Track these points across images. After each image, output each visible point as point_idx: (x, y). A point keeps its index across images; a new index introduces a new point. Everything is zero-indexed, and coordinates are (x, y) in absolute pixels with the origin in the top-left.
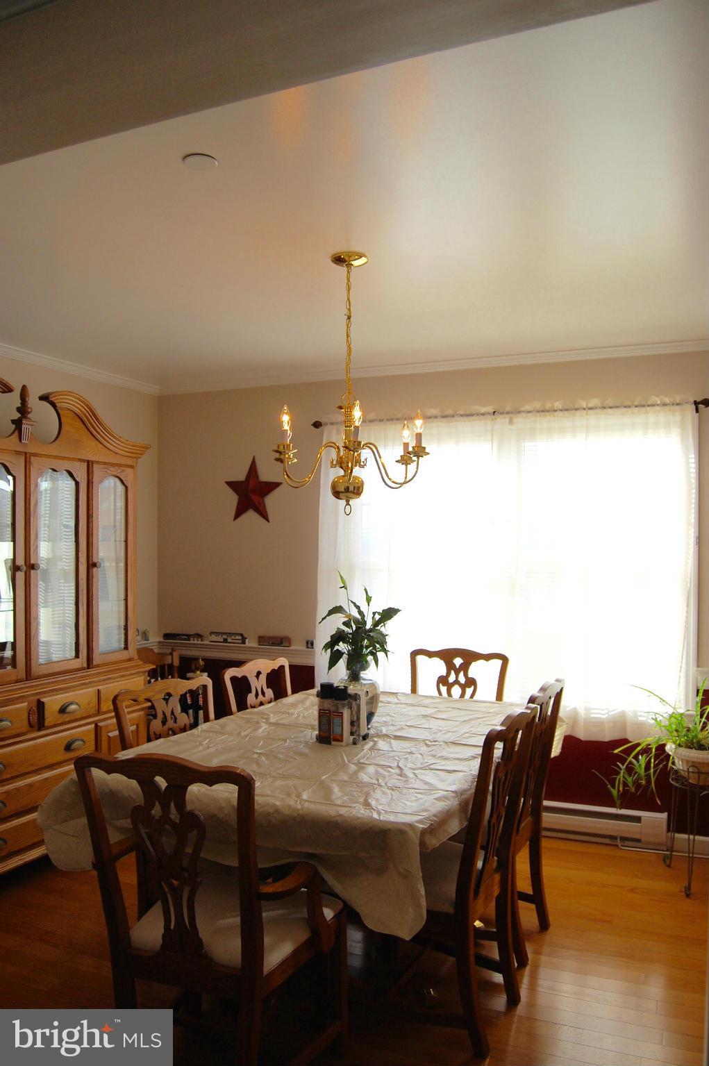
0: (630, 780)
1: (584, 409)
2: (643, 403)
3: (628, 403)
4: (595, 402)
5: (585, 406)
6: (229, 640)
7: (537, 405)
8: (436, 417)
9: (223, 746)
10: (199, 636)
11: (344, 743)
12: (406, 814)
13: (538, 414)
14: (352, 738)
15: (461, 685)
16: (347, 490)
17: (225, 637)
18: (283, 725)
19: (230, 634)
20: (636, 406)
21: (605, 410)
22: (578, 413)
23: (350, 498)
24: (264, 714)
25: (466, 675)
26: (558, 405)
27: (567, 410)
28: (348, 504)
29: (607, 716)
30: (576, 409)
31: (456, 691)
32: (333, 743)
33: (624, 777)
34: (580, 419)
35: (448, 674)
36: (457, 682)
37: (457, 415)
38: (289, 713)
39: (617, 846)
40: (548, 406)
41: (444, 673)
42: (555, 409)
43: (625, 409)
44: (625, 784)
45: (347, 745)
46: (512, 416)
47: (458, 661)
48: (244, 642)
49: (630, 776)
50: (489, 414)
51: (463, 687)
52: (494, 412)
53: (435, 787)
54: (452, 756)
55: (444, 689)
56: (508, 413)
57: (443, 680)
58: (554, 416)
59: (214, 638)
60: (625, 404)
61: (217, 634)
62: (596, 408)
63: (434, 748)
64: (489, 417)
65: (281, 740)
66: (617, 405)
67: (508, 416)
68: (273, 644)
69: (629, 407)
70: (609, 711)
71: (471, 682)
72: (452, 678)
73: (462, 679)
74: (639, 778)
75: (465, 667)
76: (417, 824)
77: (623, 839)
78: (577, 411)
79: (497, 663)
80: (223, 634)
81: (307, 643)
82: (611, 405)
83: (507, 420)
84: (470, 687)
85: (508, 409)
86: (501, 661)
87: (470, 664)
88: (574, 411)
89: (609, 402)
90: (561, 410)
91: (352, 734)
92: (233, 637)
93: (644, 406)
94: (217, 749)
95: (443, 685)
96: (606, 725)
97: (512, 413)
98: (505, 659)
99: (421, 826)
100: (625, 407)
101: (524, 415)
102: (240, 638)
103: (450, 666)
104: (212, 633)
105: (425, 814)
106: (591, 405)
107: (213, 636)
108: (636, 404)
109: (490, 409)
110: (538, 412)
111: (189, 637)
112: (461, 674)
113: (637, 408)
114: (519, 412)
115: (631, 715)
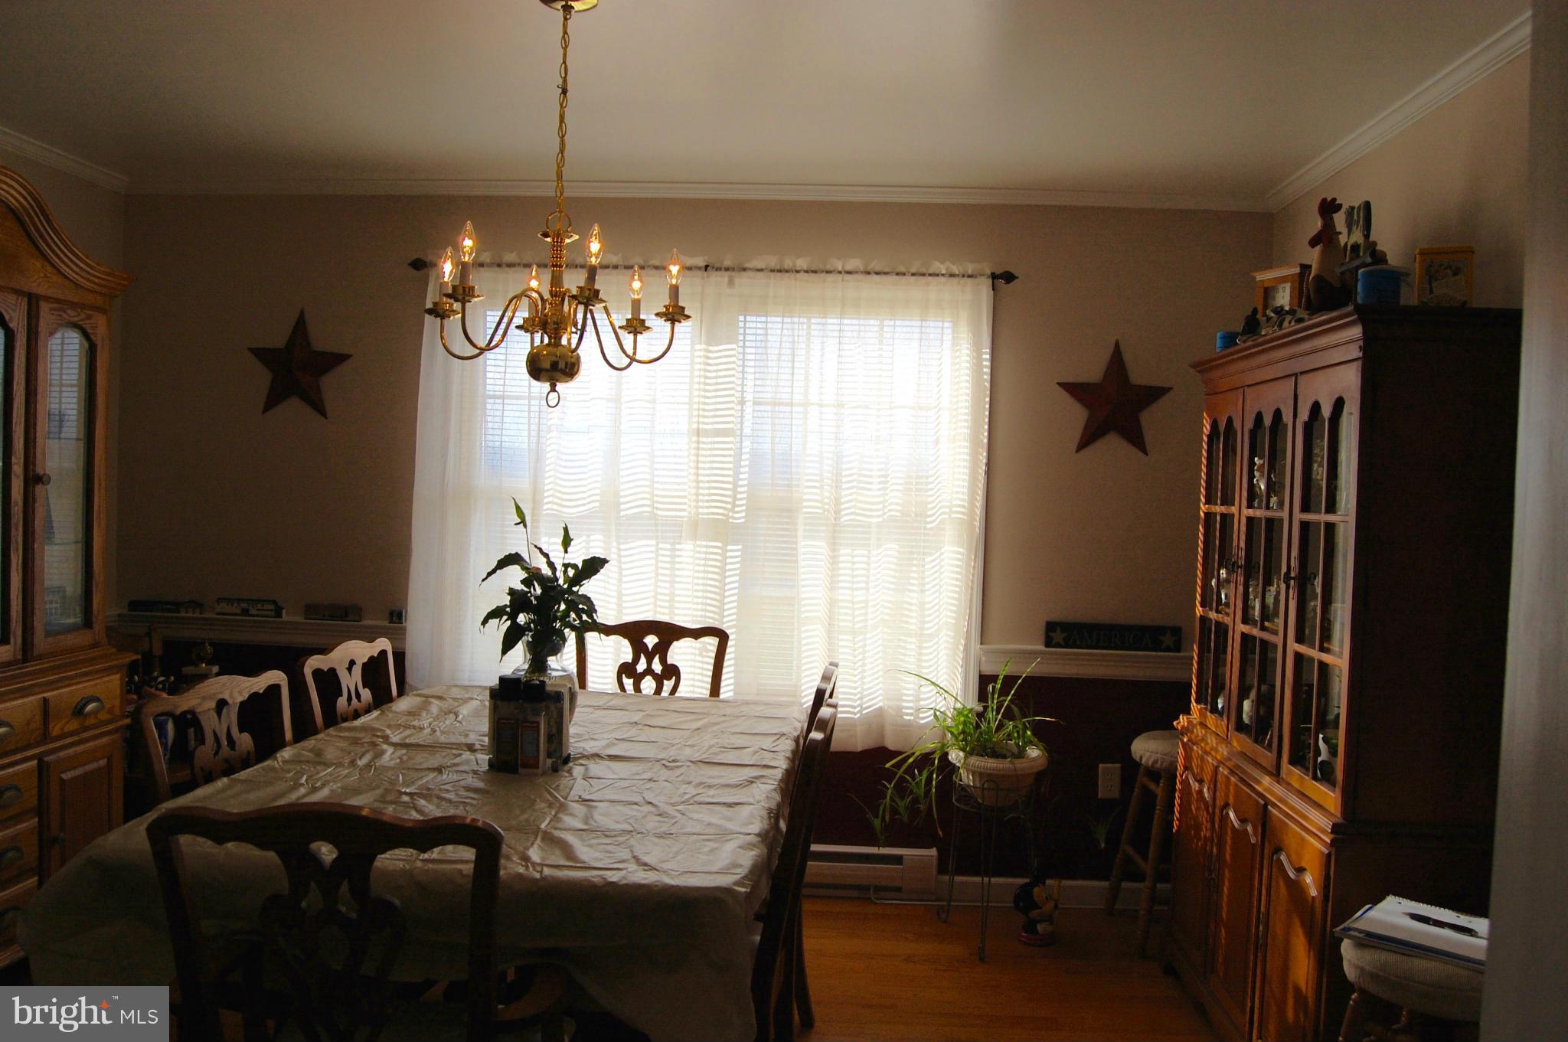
0: (902, 805)
1: (840, 272)
2: (923, 270)
3: (903, 269)
4: (854, 263)
5: (840, 269)
6: (253, 611)
7: (773, 261)
8: (616, 267)
9: (339, 785)
10: (197, 605)
11: (540, 771)
12: (710, 873)
13: (772, 275)
14: (549, 762)
15: (655, 676)
16: (554, 366)
17: (244, 605)
18: (418, 745)
19: (253, 602)
20: (913, 275)
21: (868, 276)
22: (830, 277)
23: (557, 381)
24: (374, 729)
25: (663, 661)
26: (802, 263)
27: (815, 272)
28: (553, 389)
29: (858, 715)
30: (828, 272)
31: (648, 685)
32: (521, 770)
33: (892, 799)
34: (833, 287)
35: (636, 660)
36: (649, 671)
37: (649, 266)
38: (414, 727)
39: (869, 899)
40: (788, 263)
41: (628, 657)
42: (797, 269)
43: (897, 278)
44: (894, 811)
45: (544, 773)
46: (733, 274)
47: (651, 641)
48: (279, 615)
49: (902, 798)
50: (699, 268)
51: (659, 680)
52: (707, 267)
53: (726, 830)
54: (716, 781)
55: (628, 683)
56: (727, 269)
57: (627, 669)
58: (796, 280)
59: (224, 607)
60: (898, 270)
61: (229, 601)
62: (857, 272)
63: (681, 771)
64: (699, 273)
65: (434, 770)
66: (886, 270)
67: (727, 274)
68: (332, 617)
69: (904, 274)
70: (863, 709)
71: (672, 671)
72: (641, 666)
73: (657, 667)
74: (916, 801)
75: (662, 649)
76: (736, 888)
77: (878, 889)
78: (828, 275)
79: (712, 642)
80: (239, 601)
81: (391, 614)
82: (878, 269)
83: (726, 279)
84: (669, 679)
85: (727, 263)
86: (718, 639)
87: (670, 643)
88: (823, 275)
89: (875, 265)
90: (807, 272)
91: (549, 755)
92: (259, 606)
93: (923, 275)
94: (332, 791)
95: (628, 677)
96: (859, 729)
97: (734, 269)
98: (722, 636)
99: (743, 890)
100: (897, 274)
101: (750, 274)
102: (272, 607)
103: (639, 648)
104: (219, 600)
105: (738, 871)
106: (849, 268)
107: (223, 604)
108: (913, 270)
109: (700, 262)
110: (772, 271)
111: (177, 606)
112: (656, 660)
113: (914, 278)
114: (744, 270)
115: (893, 713)
